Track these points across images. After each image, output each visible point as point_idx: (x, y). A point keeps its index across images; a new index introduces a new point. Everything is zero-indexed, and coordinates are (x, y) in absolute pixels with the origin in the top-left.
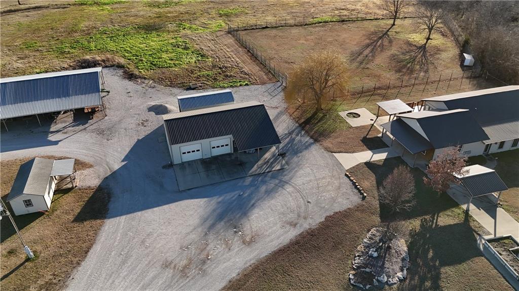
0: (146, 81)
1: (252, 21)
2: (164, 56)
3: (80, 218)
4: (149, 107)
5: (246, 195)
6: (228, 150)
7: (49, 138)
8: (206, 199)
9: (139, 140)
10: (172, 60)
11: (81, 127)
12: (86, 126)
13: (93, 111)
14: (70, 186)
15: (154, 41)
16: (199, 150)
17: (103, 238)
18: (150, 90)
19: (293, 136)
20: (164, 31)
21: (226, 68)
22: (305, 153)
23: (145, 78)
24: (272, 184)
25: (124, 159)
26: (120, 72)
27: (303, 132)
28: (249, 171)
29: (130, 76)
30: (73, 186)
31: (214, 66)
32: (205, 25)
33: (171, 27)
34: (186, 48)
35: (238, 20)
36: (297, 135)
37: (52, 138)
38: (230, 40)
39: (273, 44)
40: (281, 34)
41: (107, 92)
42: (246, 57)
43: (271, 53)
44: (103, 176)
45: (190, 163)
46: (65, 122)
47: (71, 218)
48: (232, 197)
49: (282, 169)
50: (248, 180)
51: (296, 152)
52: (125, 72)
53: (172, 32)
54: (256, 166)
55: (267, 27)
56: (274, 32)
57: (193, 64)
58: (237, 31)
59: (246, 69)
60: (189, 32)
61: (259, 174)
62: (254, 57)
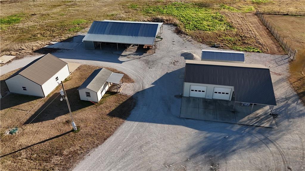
0: (187, 37)
1: (276, 9)
2: (205, 23)
3: (112, 114)
4: (182, 53)
5: (231, 139)
6: (227, 97)
7: (119, 59)
8: (197, 131)
9: (167, 73)
10: (209, 26)
11: (138, 56)
12: (141, 56)
13: (148, 48)
14: (116, 91)
15: (202, 13)
16: (204, 91)
17: (118, 133)
18: (187, 42)
19: (289, 102)
20: (210, 8)
21: (246, 37)
23: (187, 35)
24: (257, 138)
25: (154, 83)
26: (174, 28)
27: (300, 101)
28: (240, 120)
29: (179, 32)
30: (117, 92)
31: (237, 35)
32: (239, 8)
33: (216, 6)
34: (221, 20)
35: (265, 7)
36: (293, 102)
37: (121, 59)
38: (255, 19)
39: (290, 27)
40: (298, 21)
41: (161, 38)
42: (264, 33)
43: (286, 32)
44: (136, 91)
45: (195, 99)
46: (131, 51)
47: (108, 112)
48: (218, 137)
49: (270, 128)
50: (237, 127)
51: (289, 117)
52: (176, 29)
53: (216, 9)
54: (246, 118)
55: (287, 15)
56: (293, 18)
57: (222, 31)
58: (262, 14)
59: (261, 41)
60: (226, 11)
61: (247, 126)
62: (270, 33)
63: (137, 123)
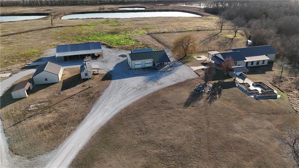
0: (116, 49)
1: (158, 31)
2: (121, 41)
3: (102, 80)
4: (119, 55)
5: (158, 76)
6: (151, 65)
9: (117, 64)
10: (125, 42)
11: (95, 60)
12: (97, 60)
14: (97, 73)
15: (116, 37)
16: (141, 64)
18: (118, 51)
19: (175, 63)
20: (119, 34)
21: (148, 45)
22: (179, 66)
24: (167, 73)
25: (113, 68)
26: (105, 46)
27: (179, 62)
28: (159, 71)
29: (110, 47)
31: (143, 44)
32: (137, 32)
33: (123, 33)
34: (130, 39)
35: (151, 30)
36: (177, 62)
38: (149, 37)
39: (167, 38)
40: (170, 35)
42: (156, 42)
43: (166, 40)
44: (108, 71)
46: (89, 59)
47: (100, 80)
48: (153, 76)
49: (171, 70)
50: (159, 73)
51: (176, 66)
52: (107, 46)
54: (161, 70)
55: (164, 33)
56: (167, 34)
57: (134, 44)
58: (152, 34)
59: (156, 45)
60: (130, 34)
61: (163, 71)
62: (159, 42)
63: (117, 80)
